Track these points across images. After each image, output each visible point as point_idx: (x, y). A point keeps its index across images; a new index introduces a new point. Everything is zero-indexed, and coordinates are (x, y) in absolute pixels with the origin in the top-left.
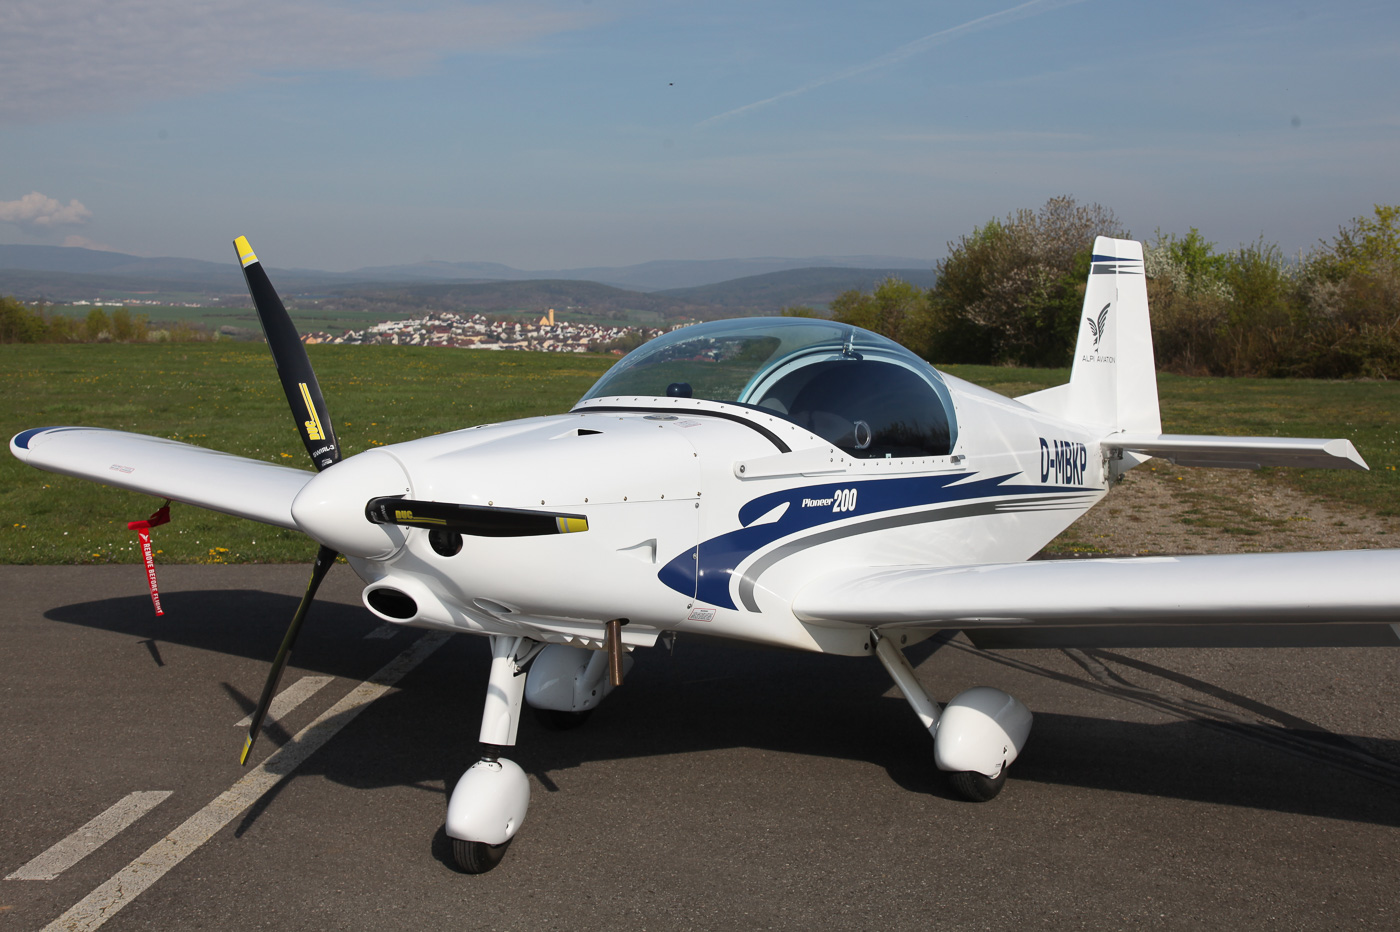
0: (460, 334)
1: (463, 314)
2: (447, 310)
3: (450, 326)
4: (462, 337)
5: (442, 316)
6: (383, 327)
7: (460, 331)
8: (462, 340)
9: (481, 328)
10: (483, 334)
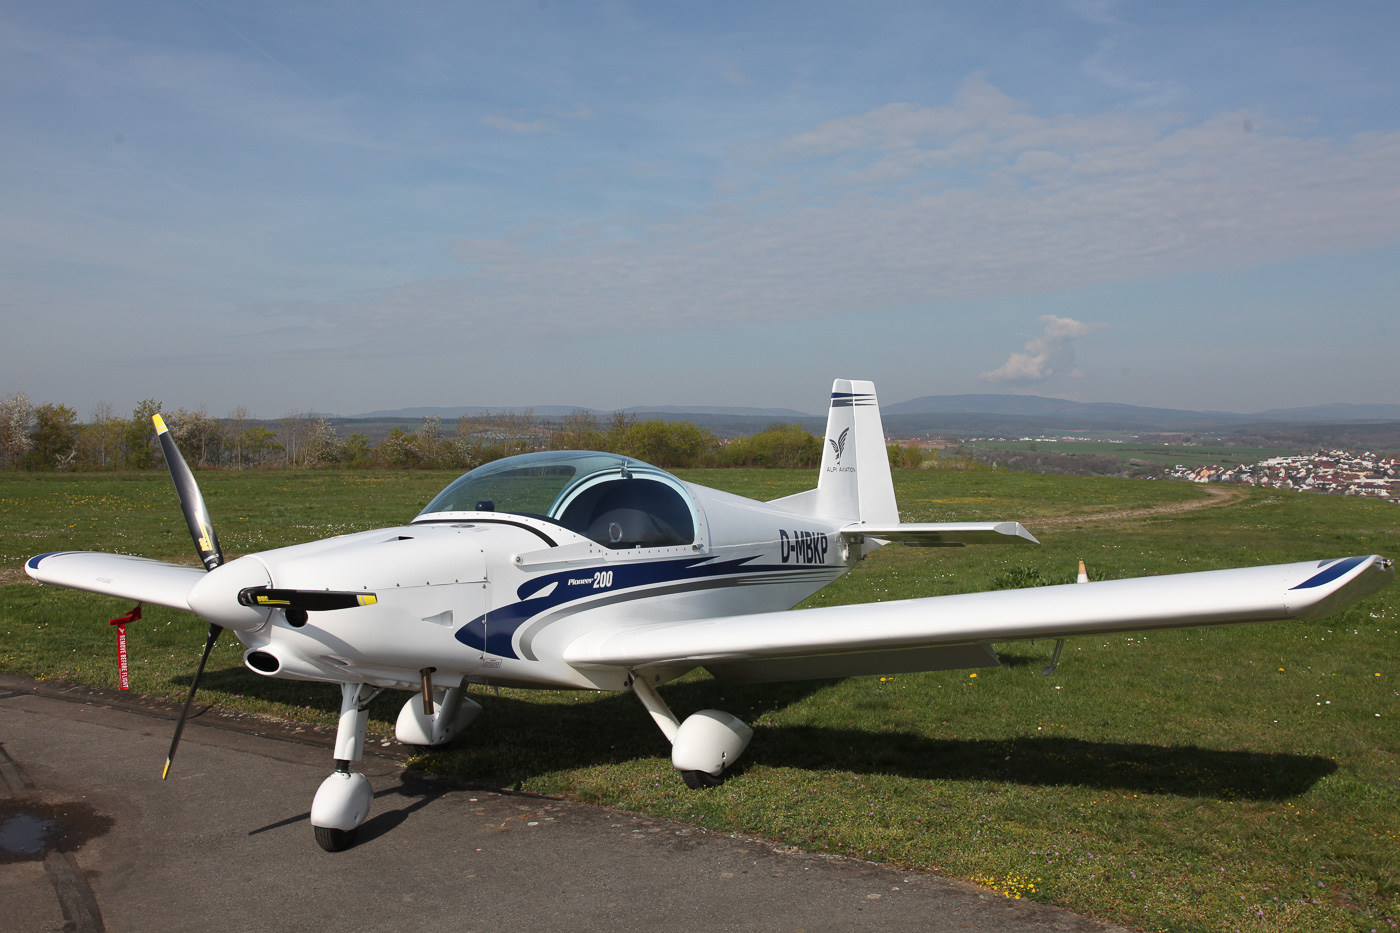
0: (1346, 470)
1: (1353, 452)
2: (1340, 447)
3: (1338, 462)
4: (1349, 472)
5: (1332, 453)
6: (1272, 462)
7: (1347, 467)
8: (1347, 475)
9: (1369, 464)
10: (1370, 470)
